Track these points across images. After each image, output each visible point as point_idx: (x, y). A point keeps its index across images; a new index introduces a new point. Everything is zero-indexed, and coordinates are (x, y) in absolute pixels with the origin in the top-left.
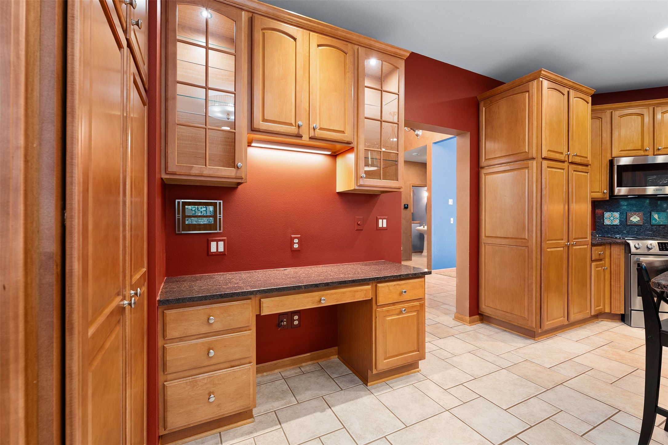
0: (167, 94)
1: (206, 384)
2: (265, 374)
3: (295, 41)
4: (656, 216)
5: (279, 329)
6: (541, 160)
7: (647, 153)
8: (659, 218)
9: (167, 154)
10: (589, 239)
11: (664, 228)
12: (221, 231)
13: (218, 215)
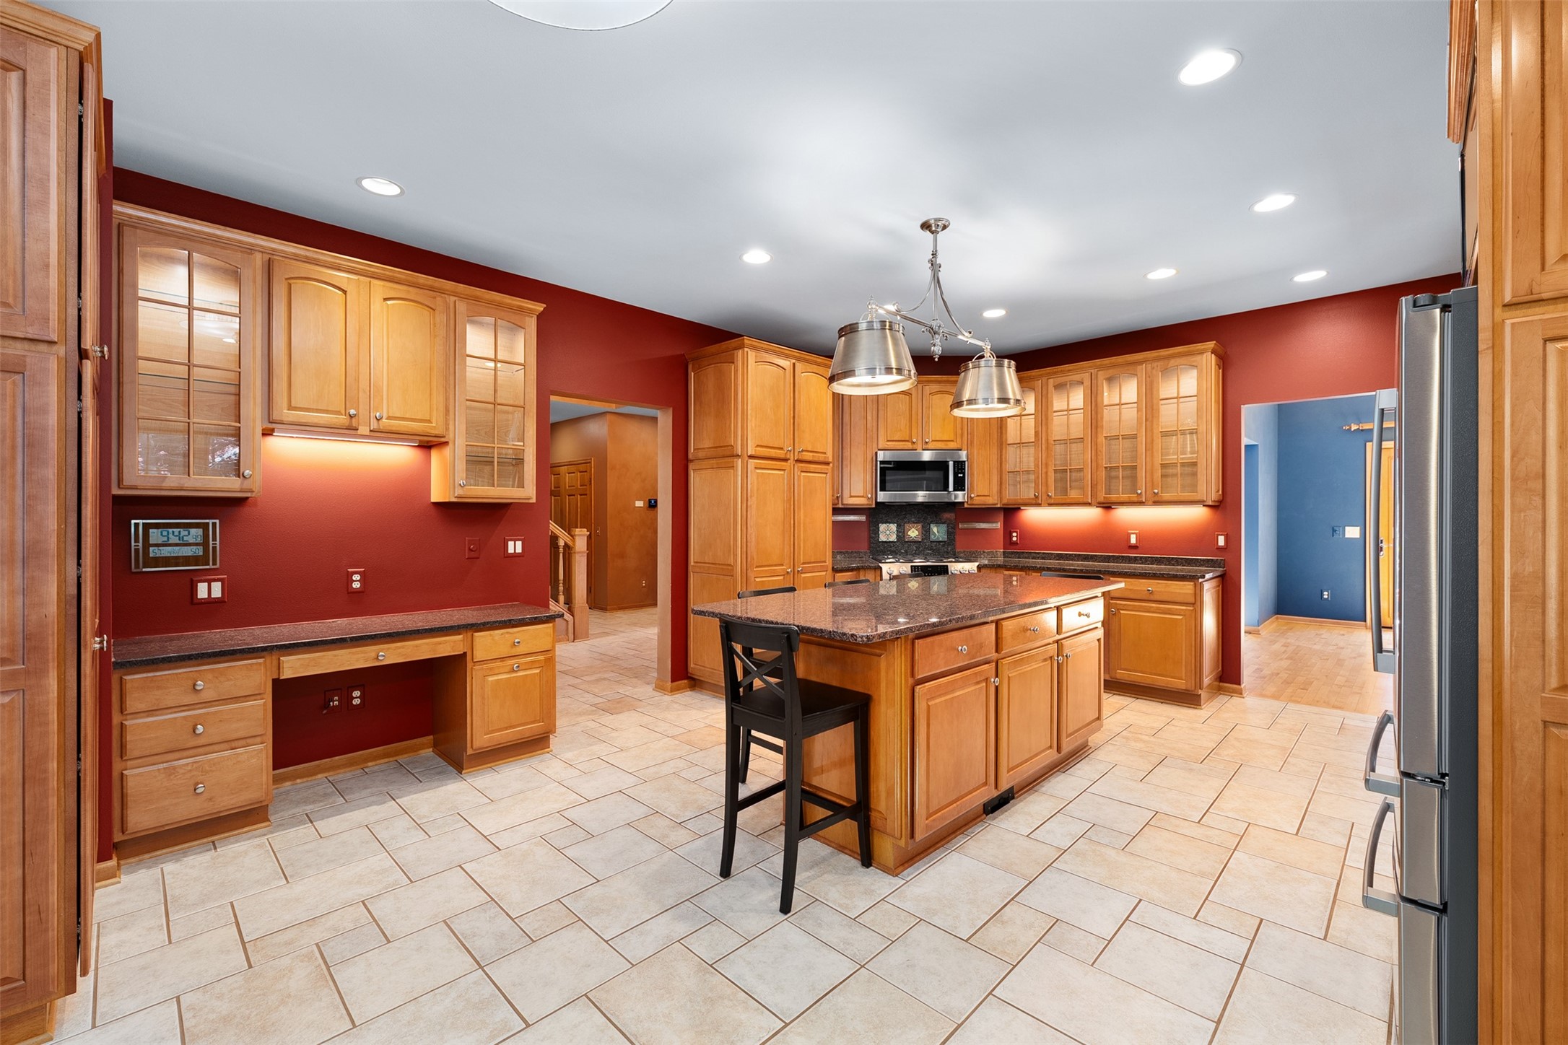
0: (121, 376)
1: (190, 771)
2: (298, 781)
3: (345, 294)
4: (935, 529)
5: (325, 712)
6: (747, 458)
7: (915, 447)
8: (938, 532)
9: (121, 460)
10: (829, 563)
11: (943, 546)
12: (218, 566)
13: (211, 542)
